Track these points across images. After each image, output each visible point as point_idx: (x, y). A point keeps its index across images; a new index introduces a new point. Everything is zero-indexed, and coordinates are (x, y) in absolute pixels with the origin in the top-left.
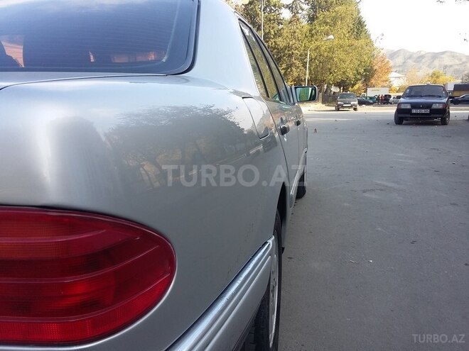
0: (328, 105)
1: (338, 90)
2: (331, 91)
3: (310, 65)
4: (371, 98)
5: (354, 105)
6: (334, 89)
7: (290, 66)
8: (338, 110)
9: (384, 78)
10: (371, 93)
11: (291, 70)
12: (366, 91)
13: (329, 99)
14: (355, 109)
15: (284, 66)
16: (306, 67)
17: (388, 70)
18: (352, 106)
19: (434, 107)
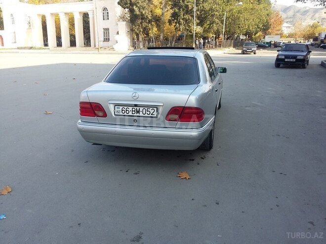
0: (237, 49)
1: (245, 37)
2: (240, 38)
3: (226, 22)
4: (267, 43)
5: (254, 50)
6: (242, 37)
7: (212, 23)
8: (243, 53)
9: (278, 28)
10: (268, 39)
11: (213, 25)
12: (264, 38)
13: (238, 44)
14: (255, 53)
15: (208, 22)
16: (223, 24)
17: (281, 23)
18: (252, 51)
19: (298, 57)
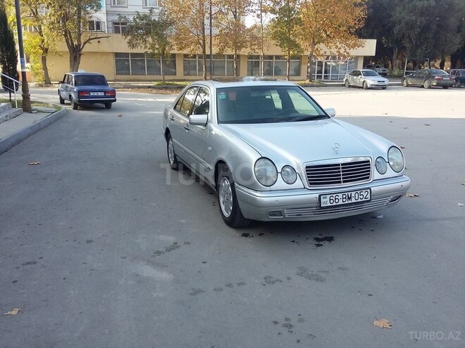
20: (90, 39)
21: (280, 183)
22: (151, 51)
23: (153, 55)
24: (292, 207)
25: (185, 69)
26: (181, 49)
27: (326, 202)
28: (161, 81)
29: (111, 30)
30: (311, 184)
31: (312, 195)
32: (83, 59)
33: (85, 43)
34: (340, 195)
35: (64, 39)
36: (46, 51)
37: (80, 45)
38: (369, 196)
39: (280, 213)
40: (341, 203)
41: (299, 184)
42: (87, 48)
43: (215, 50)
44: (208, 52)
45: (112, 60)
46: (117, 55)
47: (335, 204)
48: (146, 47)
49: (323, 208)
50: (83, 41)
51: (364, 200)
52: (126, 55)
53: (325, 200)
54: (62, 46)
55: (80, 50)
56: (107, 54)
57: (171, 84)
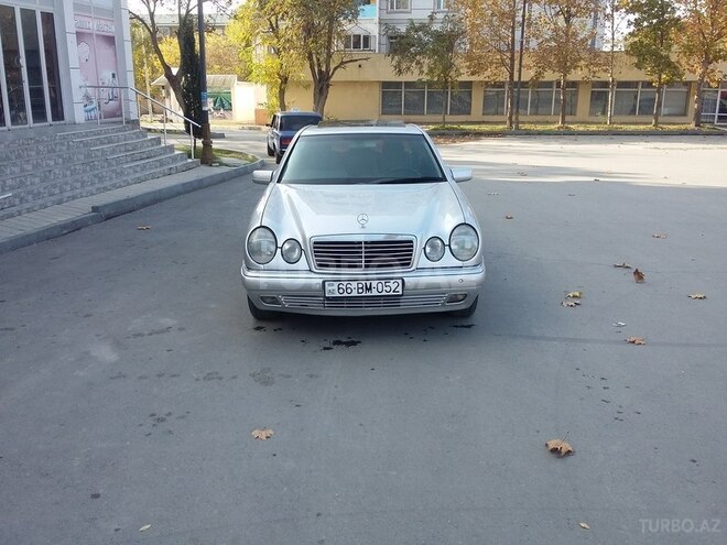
20: (342, 63)
21: (278, 261)
22: (429, 78)
23: (430, 84)
24: (290, 293)
25: (486, 105)
26: (473, 74)
27: (332, 290)
28: (438, 123)
29: (384, 48)
30: (320, 265)
31: (315, 280)
32: (332, 93)
33: (335, 69)
34: (354, 284)
35: (307, 64)
36: (285, 80)
37: (328, 72)
38: (400, 289)
39: (275, 300)
40: (355, 294)
41: (303, 264)
42: (338, 76)
43: (528, 75)
44: (516, 79)
45: (377, 93)
46: (385, 85)
47: (345, 294)
48: (421, 72)
49: (328, 299)
50: (332, 67)
51: (391, 293)
52: (398, 85)
53: (330, 288)
54: (306, 75)
55: (329, 78)
56: (371, 83)
57: (454, 129)
